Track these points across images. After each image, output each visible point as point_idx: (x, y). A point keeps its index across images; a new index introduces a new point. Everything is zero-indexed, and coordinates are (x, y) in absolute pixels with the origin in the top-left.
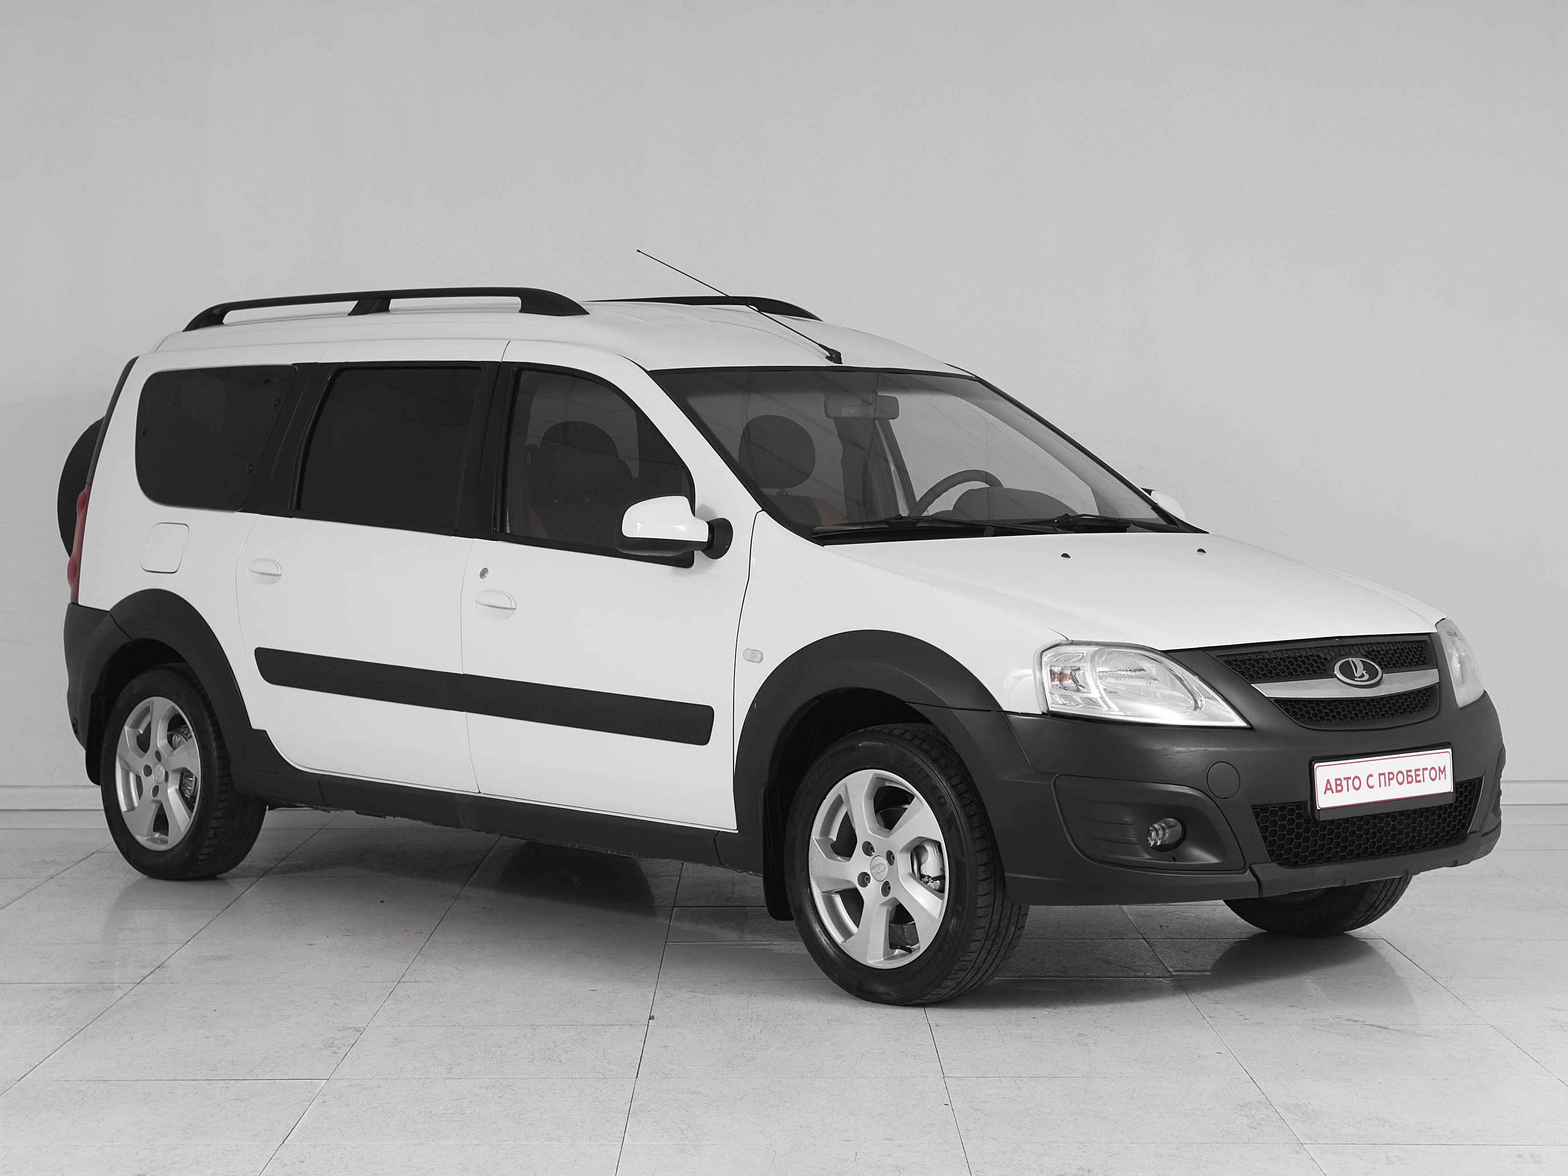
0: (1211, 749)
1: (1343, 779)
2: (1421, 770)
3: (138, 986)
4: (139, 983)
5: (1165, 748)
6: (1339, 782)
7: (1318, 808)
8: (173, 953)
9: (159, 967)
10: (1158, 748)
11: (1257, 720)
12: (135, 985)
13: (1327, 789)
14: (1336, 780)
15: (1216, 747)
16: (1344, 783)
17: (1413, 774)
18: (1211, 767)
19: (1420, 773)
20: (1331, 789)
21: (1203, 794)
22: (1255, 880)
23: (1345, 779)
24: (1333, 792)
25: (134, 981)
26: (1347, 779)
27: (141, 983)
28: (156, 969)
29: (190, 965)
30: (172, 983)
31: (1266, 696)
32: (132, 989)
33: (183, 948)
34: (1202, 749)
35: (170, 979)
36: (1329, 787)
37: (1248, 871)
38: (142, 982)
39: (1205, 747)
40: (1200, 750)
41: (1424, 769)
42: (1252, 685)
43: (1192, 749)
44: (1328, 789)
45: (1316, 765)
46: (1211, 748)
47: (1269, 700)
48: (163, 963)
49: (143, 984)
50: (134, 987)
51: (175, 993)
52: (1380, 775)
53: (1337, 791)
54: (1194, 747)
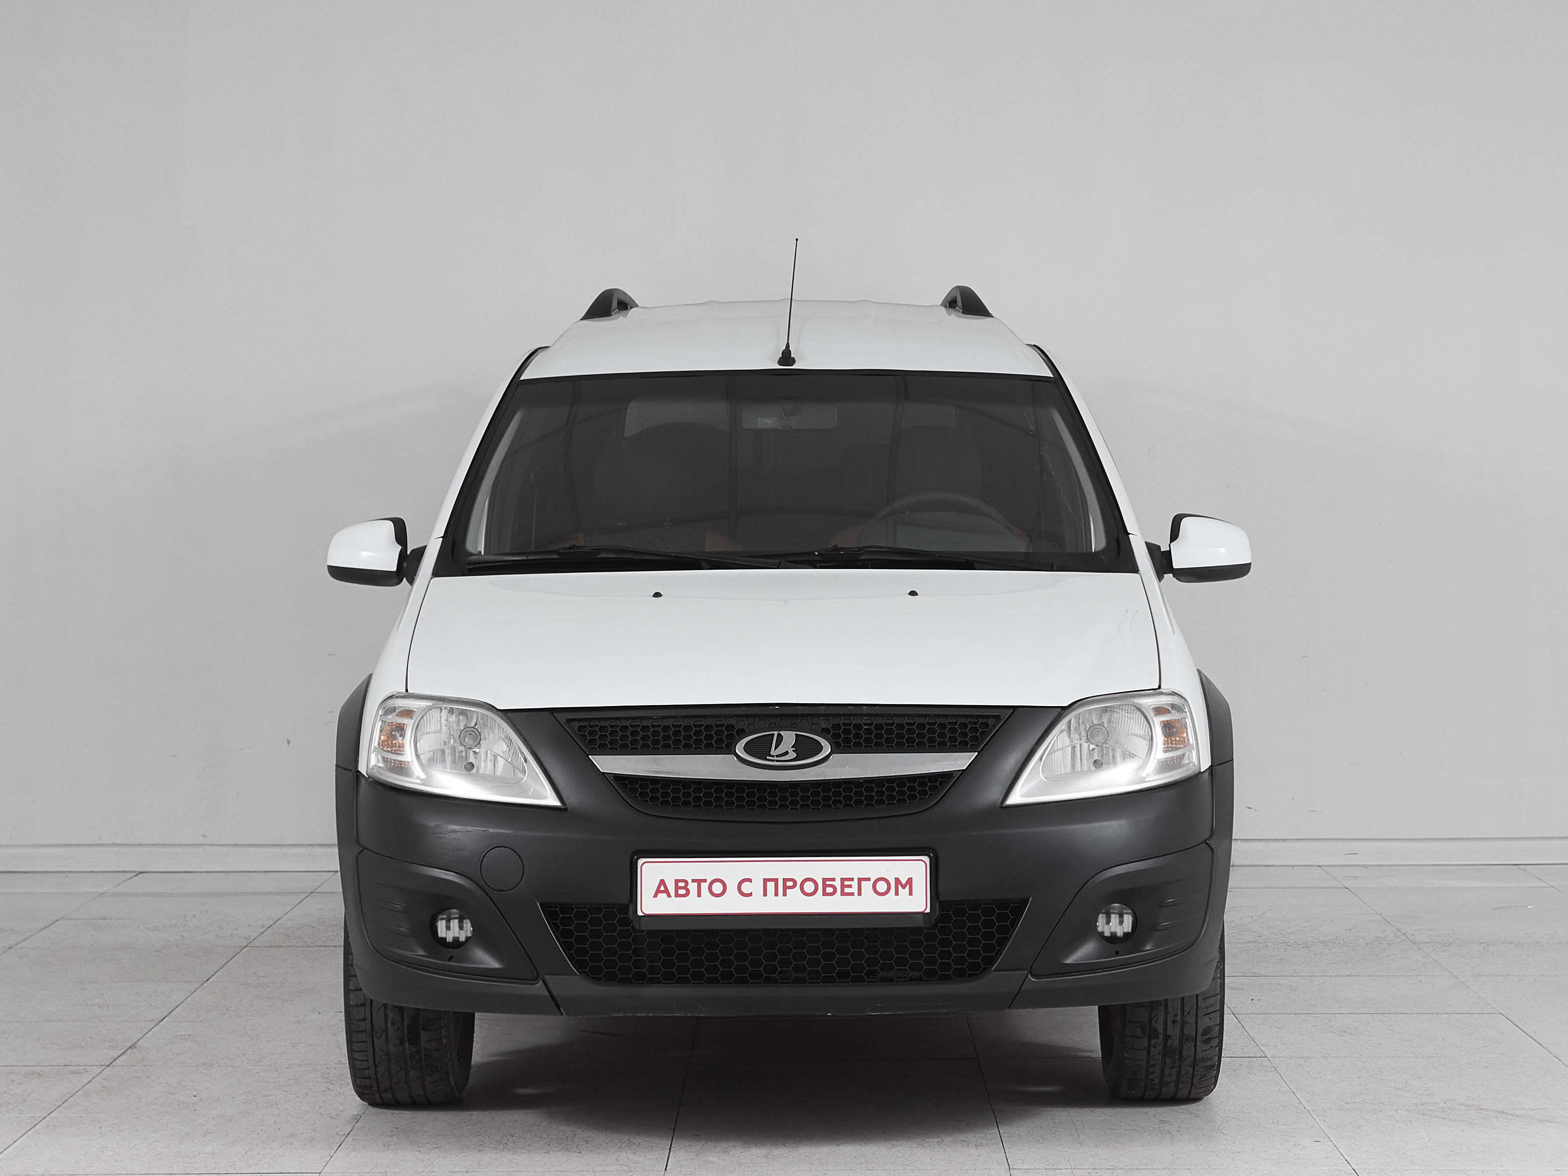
0: (491, 830)
1: (690, 881)
2: (856, 880)
3: (107, 1069)
4: (108, 1066)
5: (438, 825)
6: (681, 884)
7: (640, 913)
8: (146, 1031)
9: (130, 1047)
10: (432, 824)
11: (573, 799)
12: (104, 1067)
13: (658, 891)
14: (677, 881)
15: (501, 828)
16: (693, 887)
17: (837, 884)
18: (488, 852)
19: (855, 884)
20: (666, 891)
21: (473, 884)
22: (547, 994)
23: (693, 881)
24: (669, 896)
25: (102, 1064)
26: (699, 882)
27: (110, 1066)
28: (128, 1049)
29: (166, 1045)
30: (146, 1066)
31: (602, 771)
32: (100, 1073)
33: (158, 1026)
34: (480, 829)
35: (144, 1061)
36: (662, 888)
37: (541, 981)
38: (112, 1064)
39: (485, 827)
40: (479, 830)
41: (860, 880)
42: (590, 756)
43: (469, 828)
44: (662, 892)
45: (641, 861)
46: (492, 828)
47: (604, 775)
48: (135, 1043)
49: (113, 1067)
50: (103, 1070)
51: (148, 1077)
52: (766, 881)
53: (677, 895)
54: (472, 826)
